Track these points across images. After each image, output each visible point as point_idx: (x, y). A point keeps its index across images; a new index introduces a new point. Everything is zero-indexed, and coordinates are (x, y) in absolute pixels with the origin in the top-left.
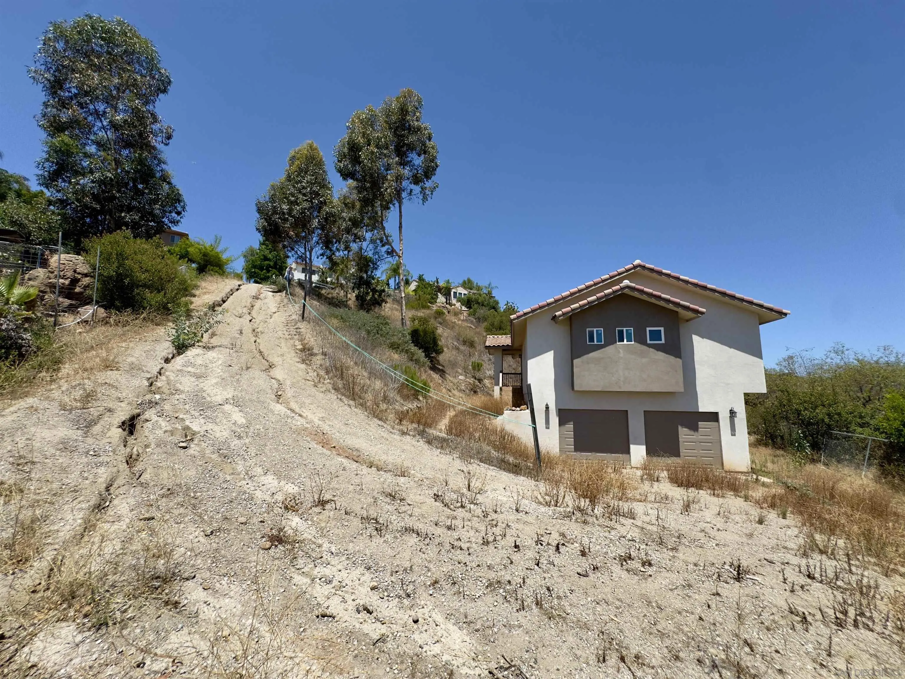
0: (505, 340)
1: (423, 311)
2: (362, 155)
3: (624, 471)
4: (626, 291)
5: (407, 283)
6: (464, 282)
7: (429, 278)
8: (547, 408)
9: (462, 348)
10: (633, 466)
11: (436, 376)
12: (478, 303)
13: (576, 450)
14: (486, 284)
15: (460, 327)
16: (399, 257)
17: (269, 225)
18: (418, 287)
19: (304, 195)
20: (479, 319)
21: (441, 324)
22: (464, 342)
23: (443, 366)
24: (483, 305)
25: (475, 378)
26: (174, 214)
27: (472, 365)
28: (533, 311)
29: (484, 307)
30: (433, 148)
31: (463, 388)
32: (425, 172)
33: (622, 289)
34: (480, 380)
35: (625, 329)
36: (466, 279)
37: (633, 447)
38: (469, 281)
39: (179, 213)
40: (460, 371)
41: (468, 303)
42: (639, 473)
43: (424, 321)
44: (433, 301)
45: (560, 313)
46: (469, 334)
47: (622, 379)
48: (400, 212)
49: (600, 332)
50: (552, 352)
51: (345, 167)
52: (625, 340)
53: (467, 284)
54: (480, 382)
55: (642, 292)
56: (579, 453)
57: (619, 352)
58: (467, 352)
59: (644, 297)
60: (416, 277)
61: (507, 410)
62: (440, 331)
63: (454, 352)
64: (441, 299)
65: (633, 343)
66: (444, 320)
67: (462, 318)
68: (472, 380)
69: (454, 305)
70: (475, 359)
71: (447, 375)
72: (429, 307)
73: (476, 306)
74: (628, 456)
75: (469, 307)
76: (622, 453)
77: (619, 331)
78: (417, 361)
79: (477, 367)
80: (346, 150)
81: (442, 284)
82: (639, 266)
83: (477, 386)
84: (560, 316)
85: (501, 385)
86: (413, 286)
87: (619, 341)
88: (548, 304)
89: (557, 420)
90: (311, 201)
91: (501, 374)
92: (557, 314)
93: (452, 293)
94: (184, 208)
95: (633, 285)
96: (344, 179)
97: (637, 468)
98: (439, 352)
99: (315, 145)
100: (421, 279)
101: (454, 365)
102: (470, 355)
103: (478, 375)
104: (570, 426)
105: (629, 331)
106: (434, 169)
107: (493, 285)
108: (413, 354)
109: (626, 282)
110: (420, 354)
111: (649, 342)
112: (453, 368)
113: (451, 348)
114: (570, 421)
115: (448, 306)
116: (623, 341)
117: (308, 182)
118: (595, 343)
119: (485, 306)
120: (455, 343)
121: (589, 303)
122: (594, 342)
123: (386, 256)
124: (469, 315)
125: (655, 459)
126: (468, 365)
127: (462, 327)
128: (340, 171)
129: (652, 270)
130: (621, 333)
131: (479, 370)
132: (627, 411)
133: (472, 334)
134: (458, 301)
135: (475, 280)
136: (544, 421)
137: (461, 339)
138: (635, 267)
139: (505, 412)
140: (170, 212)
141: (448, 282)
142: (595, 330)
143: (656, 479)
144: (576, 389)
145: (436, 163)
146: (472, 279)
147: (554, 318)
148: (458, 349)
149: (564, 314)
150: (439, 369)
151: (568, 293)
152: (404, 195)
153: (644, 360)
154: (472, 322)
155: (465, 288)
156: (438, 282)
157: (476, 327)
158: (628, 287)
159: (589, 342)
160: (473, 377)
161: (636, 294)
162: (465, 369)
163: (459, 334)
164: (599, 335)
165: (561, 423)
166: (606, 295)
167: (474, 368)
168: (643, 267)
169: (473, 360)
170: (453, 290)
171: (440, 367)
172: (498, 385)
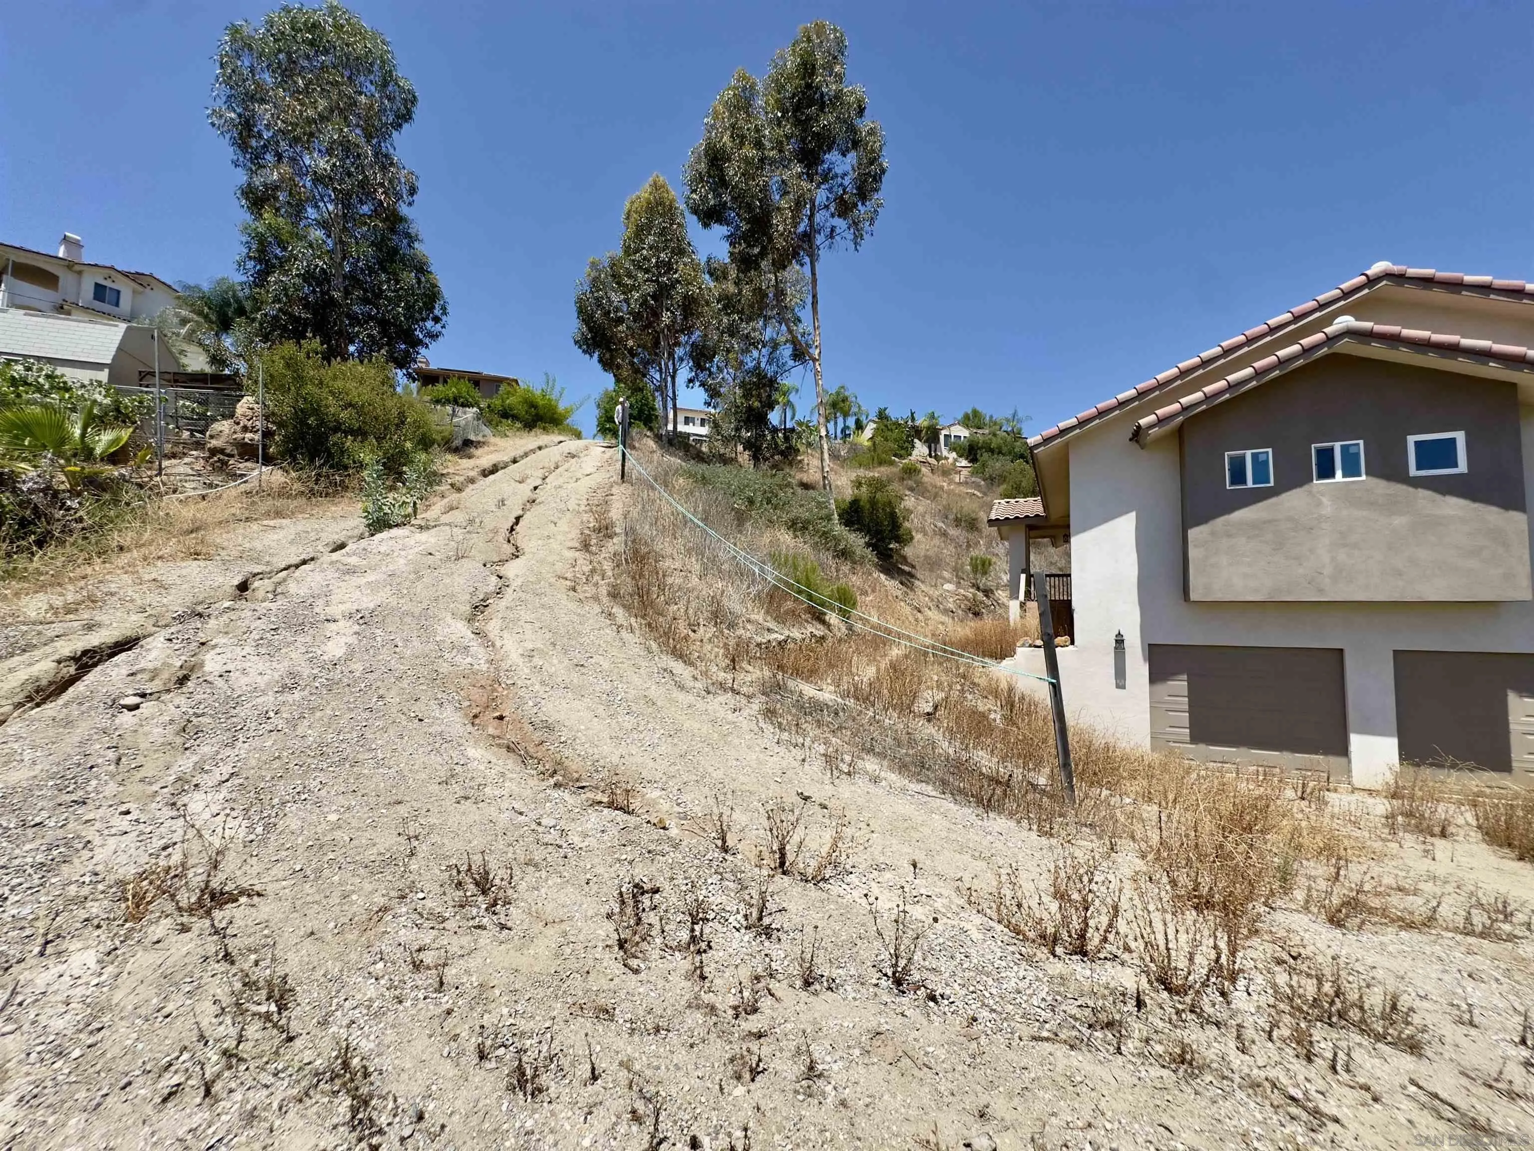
0: (1031, 506)
1: (882, 469)
2: (732, 171)
3: (1330, 797)
4: (1345, 346)
5: (860, 426)
6: (967, 417)
7: (897, 413)
8: (1120, 641)
9: (953, 532)
10: (1357, 785)
11: (891, 585)
12: (992, 451)
13: (1197, 736)
14: (1009, 414)
15: (949, 493)
16: (814, 360)
17: (590, 329)
18: (876, 430)
19: (647, 271)
20: (992, 479)
21: (911, 489)
22: (958, 522)
23: (913, 567)
24: (1000, 452)
25: (978, 589)
26: (429, 324)
27: (971, 564)
28: (1081, 423)
29: (1001, 457)
30: (872, 132)
31: (951, 606)
32: (859, 188)
33: (1331, 340)
34: (987, 592)
35: (1337, 446)
36: (970, 411)
37: (1355, 740)
38: (975, 413)
39: (437, 320)
40: (946, 574)
41: (971, 451)
42: (1381, 807)
43: (878, 485)
44: (903, 452)
45: (1152, 418)
46: (969, 506)
47: (1327, 571)
48: (813, 274)
49: (1262, 458)
50: (1134, 514)
51: (704, 199)
52: (1339, 473)
53: (972, 420)
54: (987, 596)
55: (1394, 340)
56: (1202, 747)
57: (1319, 504)
58: (962, 540)
59: (1403, 356)
60: (873, 416)
61: (1023, 645)
62: (909, 502)
63: (937, 541)
64: (920, 450)
65: (1364, 477)
66: (919, 483)
67: (957, 480)
68: (970, 592)
69: (946, 458)
70: (979, 552)
71: (917, 583)
72: (892, 463)
73: (986, 455)
74: (1342, 760)
75: (973, 460)
76: (1325, 753)
77: (1319, 452)
78: (844, 554)
79: (982, 567)
80: (703, 166)
81: (921, 421)
82: (1387, 275)
83: (982, 602)
84: (1151, 426)
85: (1022, 596)
86: (868, 432)
87: (1321, 476)
88: (1121, 404)
89: (1145, 670)
90: (657, 281)
91: (1023, 577)
92: (1143, 422)
93: (942, 438)
94: (444, 309)
95: (1367, 325)
96: (706, 225)
97: (1370, 792)
98: (905, 539)
99: (661, 179)
100: (882, 415)
101: (934, 564)
102: (969, 546)
103: (983, 582)
104: (1180, 685)
105: (1352, 450)
106: (877, 178)
107: (1020, 414)
108: (837, 540)
109: (1346, 321)
110: (857, 541)
111: (1413, 471)
112: (931, 570)
113: (930, 533)
114: (1180, 673)
115: (932, 461)
116: (1332, 475)
117: (651, 248)
118: (1250, 484)
119: (1004, 455)
120: (940, 524)
121: (1230, 387)
122: (1244, 482)
123: (791, 363)
124: (972, 474)
125: (1427, 772)
126: (963, 564)
127: (955, 494)
128: (695, 211)
129: (1427, 282)
130: (1326, 458)
131: (985, 573)
132: (1341, 650)
133: (975, 506)
134: (952, 449)
135: (987, 411)
136: (1112, 671)
137: (951, 517)
138: (1371, 282)
139: (1019, 650)
140: (424, 320)
141: (932, 416)
142: (1248, 454)
143: (1437, 830)
144: (1193, 596)
145: (881, 165)
146: (979, 409)
147: (1138, 434)
148: (944, 534)
149: (1160, 421)
150: (903, 572)
151: (1174, 371)
152: (819, 239)
153: (1399, 521)
154: (977, 487)
155: (967, 427)
156: (913, 419)
157: (985, 494)
158: (1350, 333)
159: (1233, 483)
160: (973, 586)
161: (1376, 351)
162: (957, 570)
163: (948, 508)
164: (1260, 466)
165: (1155, 677)
166: (1281, 363)
167: (975, 570)
168: (1399, 278)
169: (974, 553)
170: (944, 432)
171: (906, 568)
172: (1017, 598)
